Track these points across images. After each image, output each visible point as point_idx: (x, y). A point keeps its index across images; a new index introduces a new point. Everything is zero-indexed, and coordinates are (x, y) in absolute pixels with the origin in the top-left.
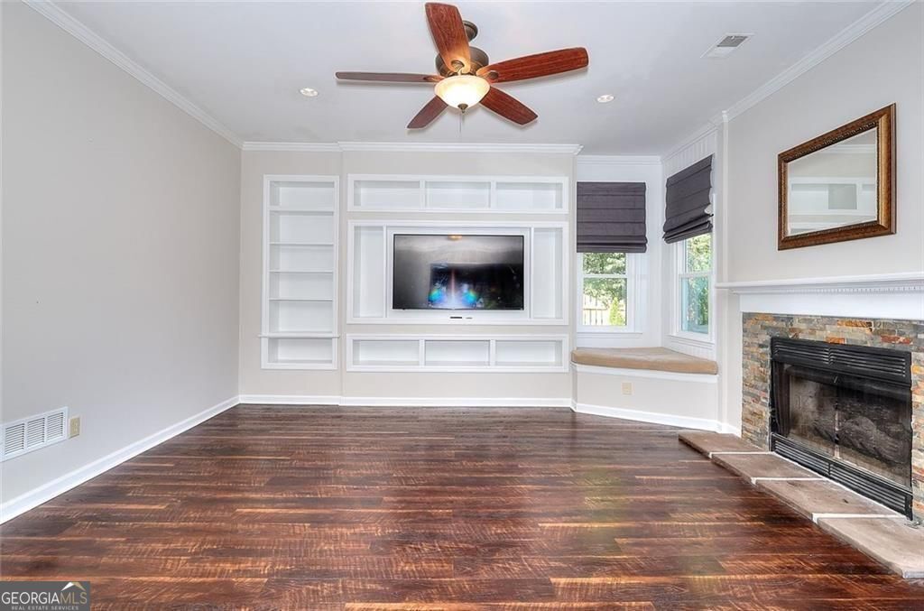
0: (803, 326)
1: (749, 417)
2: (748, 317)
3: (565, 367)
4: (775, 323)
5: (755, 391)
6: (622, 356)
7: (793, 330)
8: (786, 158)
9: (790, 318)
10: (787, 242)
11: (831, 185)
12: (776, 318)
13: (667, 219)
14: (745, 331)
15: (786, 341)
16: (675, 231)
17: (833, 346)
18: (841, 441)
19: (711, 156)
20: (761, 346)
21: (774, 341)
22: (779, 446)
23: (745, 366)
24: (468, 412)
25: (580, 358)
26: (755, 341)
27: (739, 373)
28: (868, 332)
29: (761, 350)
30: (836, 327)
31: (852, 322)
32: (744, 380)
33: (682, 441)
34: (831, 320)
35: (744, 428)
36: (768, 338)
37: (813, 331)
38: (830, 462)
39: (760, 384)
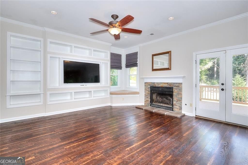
0: (157, 84)
1: (146, 101)
2: (145, 83)
3: (109, 96)
4: (151, 84)
5: (147, 96)
6: (118, 92)
7: (155, 85)
8: (153, 55)
9: (154, 83)
10: (153, 70)
11: (160, 62)
12: (152, 83)
13: (126, 63)
14: (145, 85)
15: (153, 87)
16: (128, 66)
17: (162, 87)
18: (162, 102)
19: (138, 52)
20: (148, 88)
21: (151, 87)
22: (152, 105)
23: (145, 92)
24: (88, 110)
25: (111, 94)
26: (147, 87)
27: (144, 93)
28: (167, 84)
29: (148, 89)
30: (162, 84)
31: (165, 83)
32: (145, 95)
33: (136, 108)
34: (161, 83)
35: (145, 103)
36: (150, 87)
37: (158, 85)
38: (161, 106)
39: (148, 95)
